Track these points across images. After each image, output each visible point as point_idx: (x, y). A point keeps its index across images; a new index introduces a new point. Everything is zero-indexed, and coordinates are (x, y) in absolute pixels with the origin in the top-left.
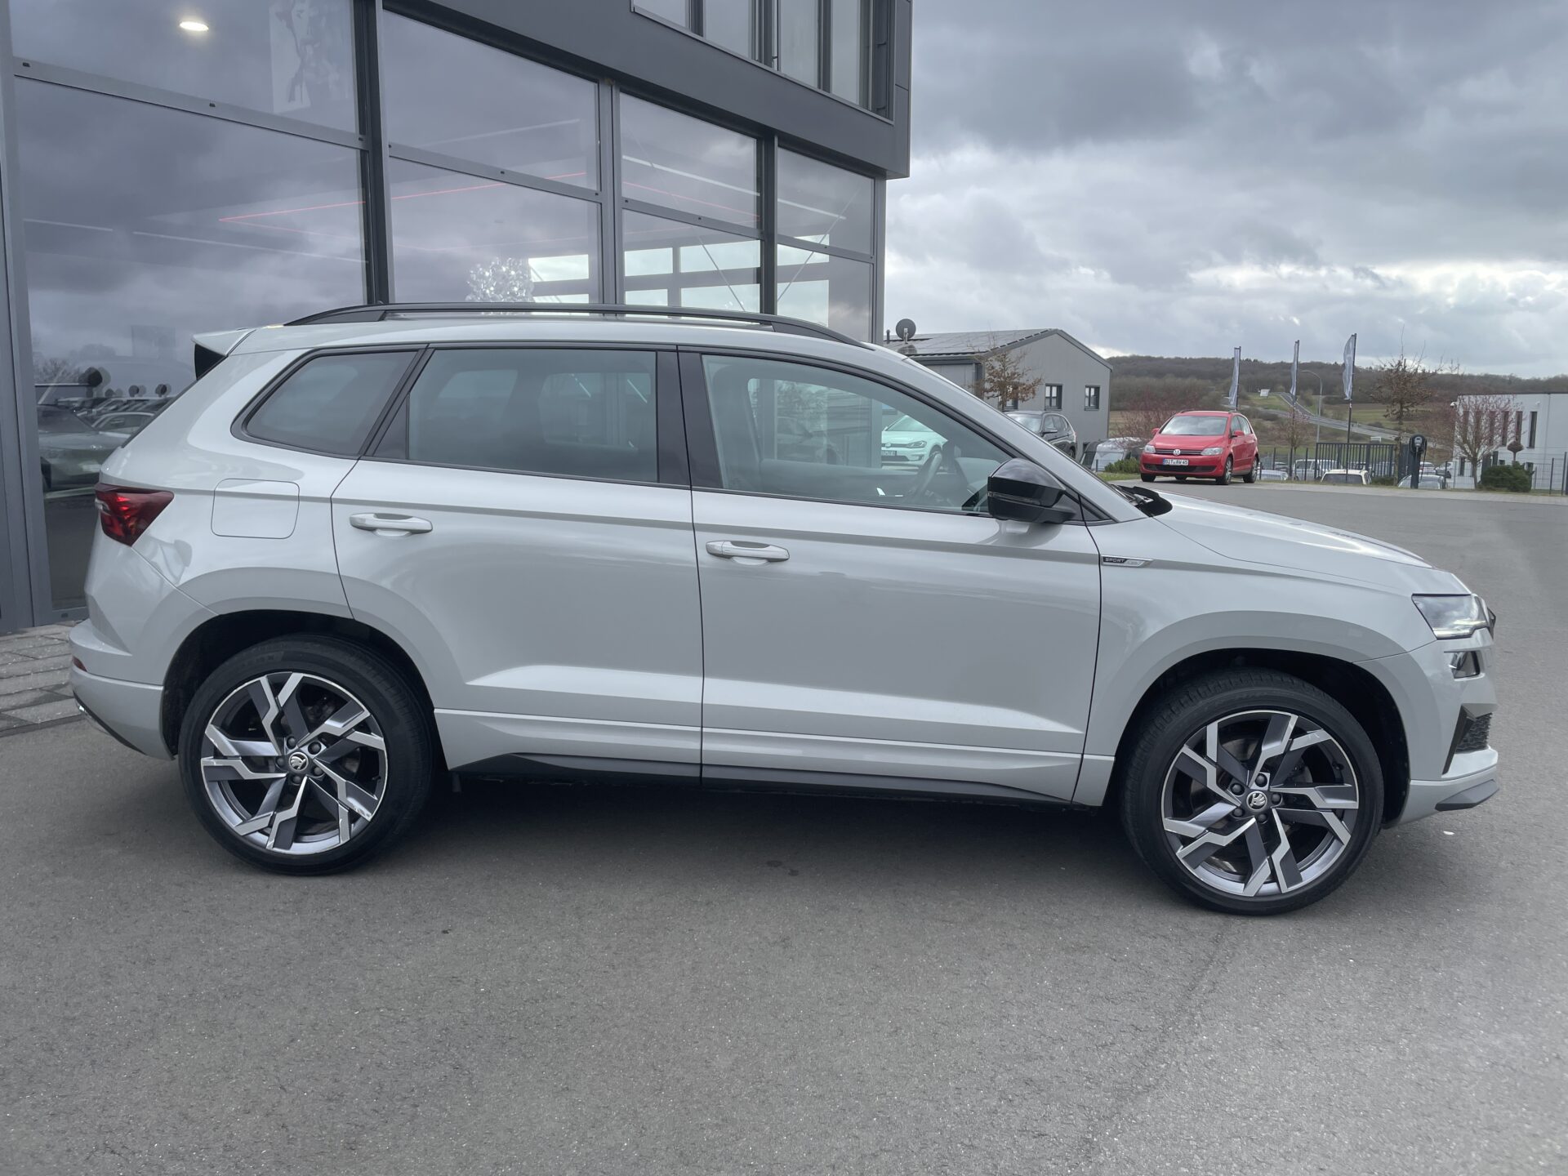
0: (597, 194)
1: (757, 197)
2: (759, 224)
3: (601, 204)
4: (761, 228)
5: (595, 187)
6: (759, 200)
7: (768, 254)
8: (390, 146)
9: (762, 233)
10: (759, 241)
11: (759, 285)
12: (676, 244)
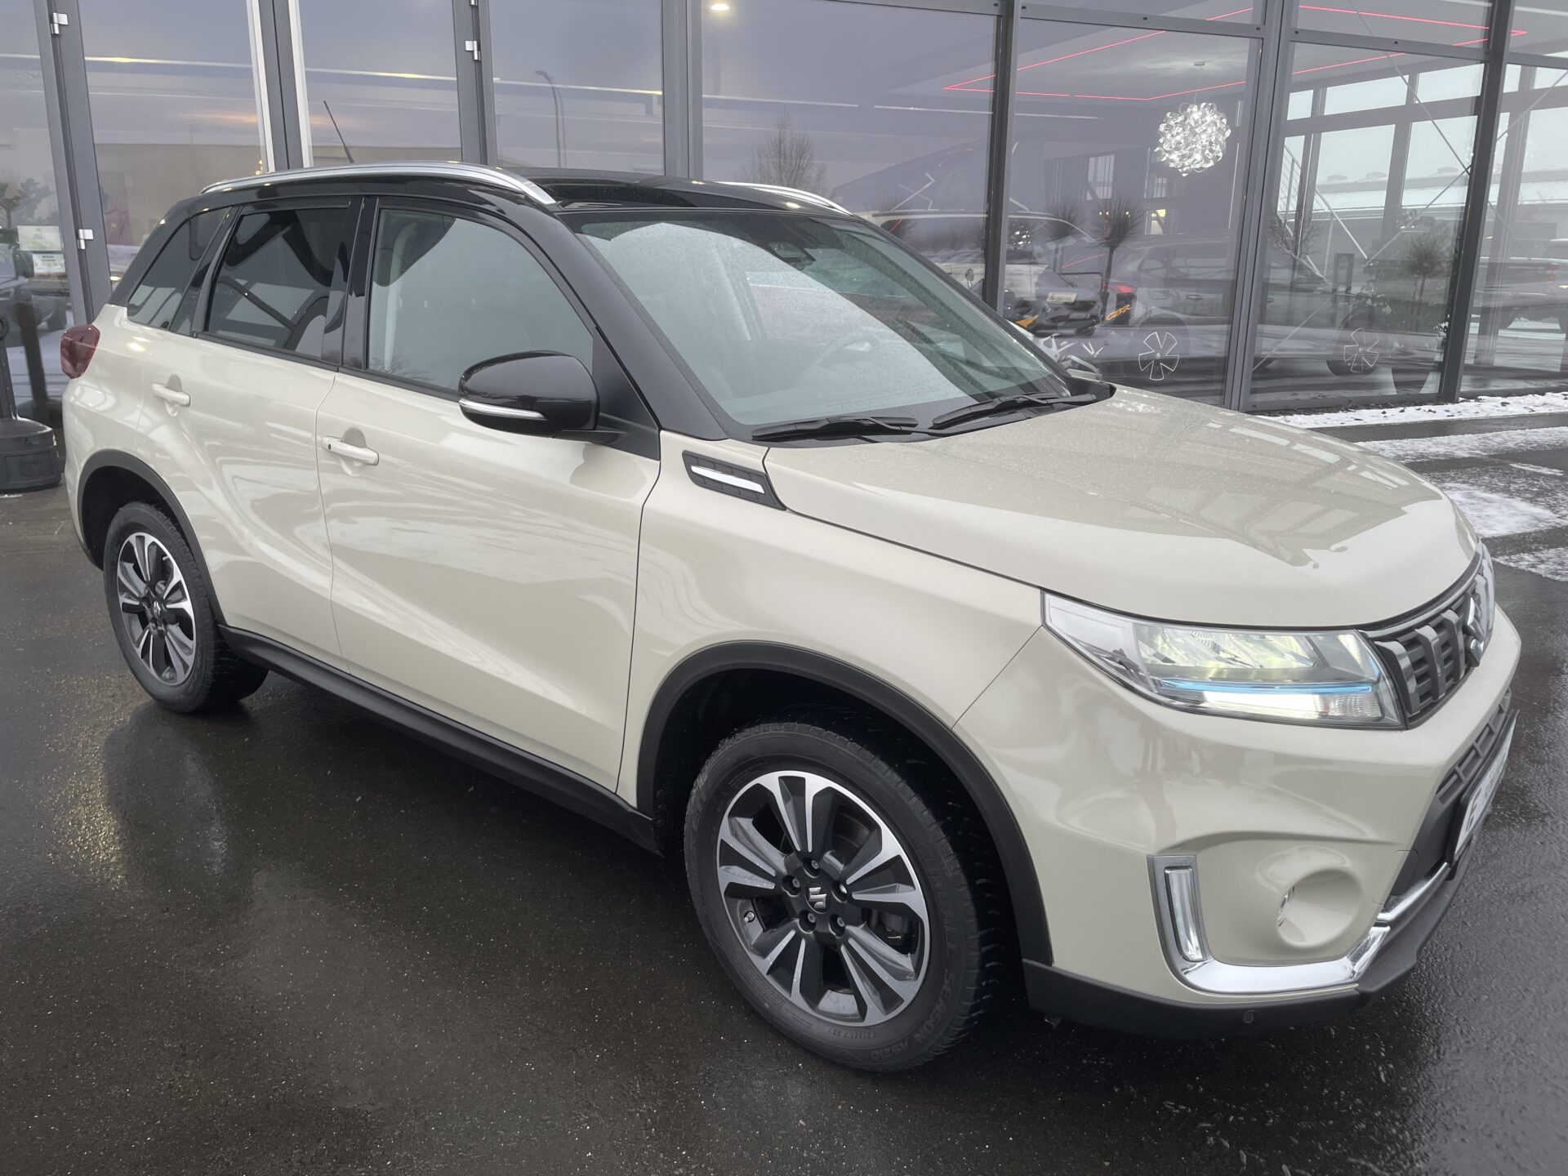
0: (1258, 29)
1: (1489, 8)
2: (1487, 44)
3: (1263, 39)
4: (1488, 47)
5: (1259, 22)
6: (1491, 11)
7: (1492, 80)
8: (1024, 8)
9: (1486, 53)
10: (1483, 65)
11: (1476, 117)
12: (1413, 71)
